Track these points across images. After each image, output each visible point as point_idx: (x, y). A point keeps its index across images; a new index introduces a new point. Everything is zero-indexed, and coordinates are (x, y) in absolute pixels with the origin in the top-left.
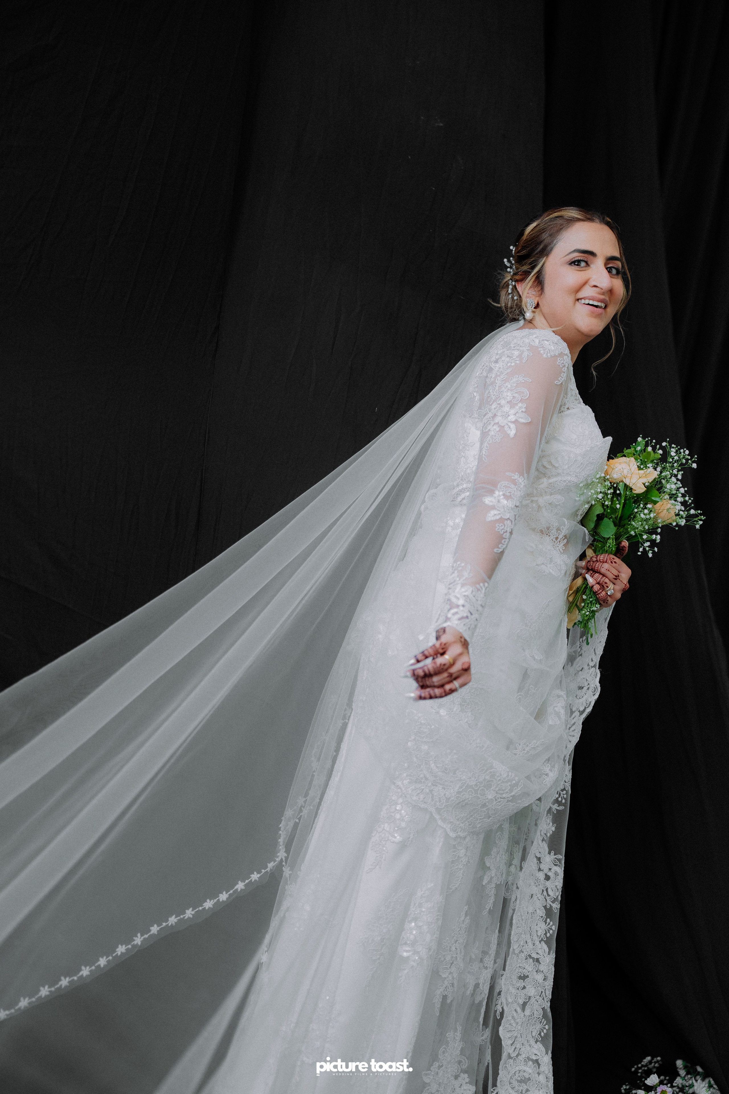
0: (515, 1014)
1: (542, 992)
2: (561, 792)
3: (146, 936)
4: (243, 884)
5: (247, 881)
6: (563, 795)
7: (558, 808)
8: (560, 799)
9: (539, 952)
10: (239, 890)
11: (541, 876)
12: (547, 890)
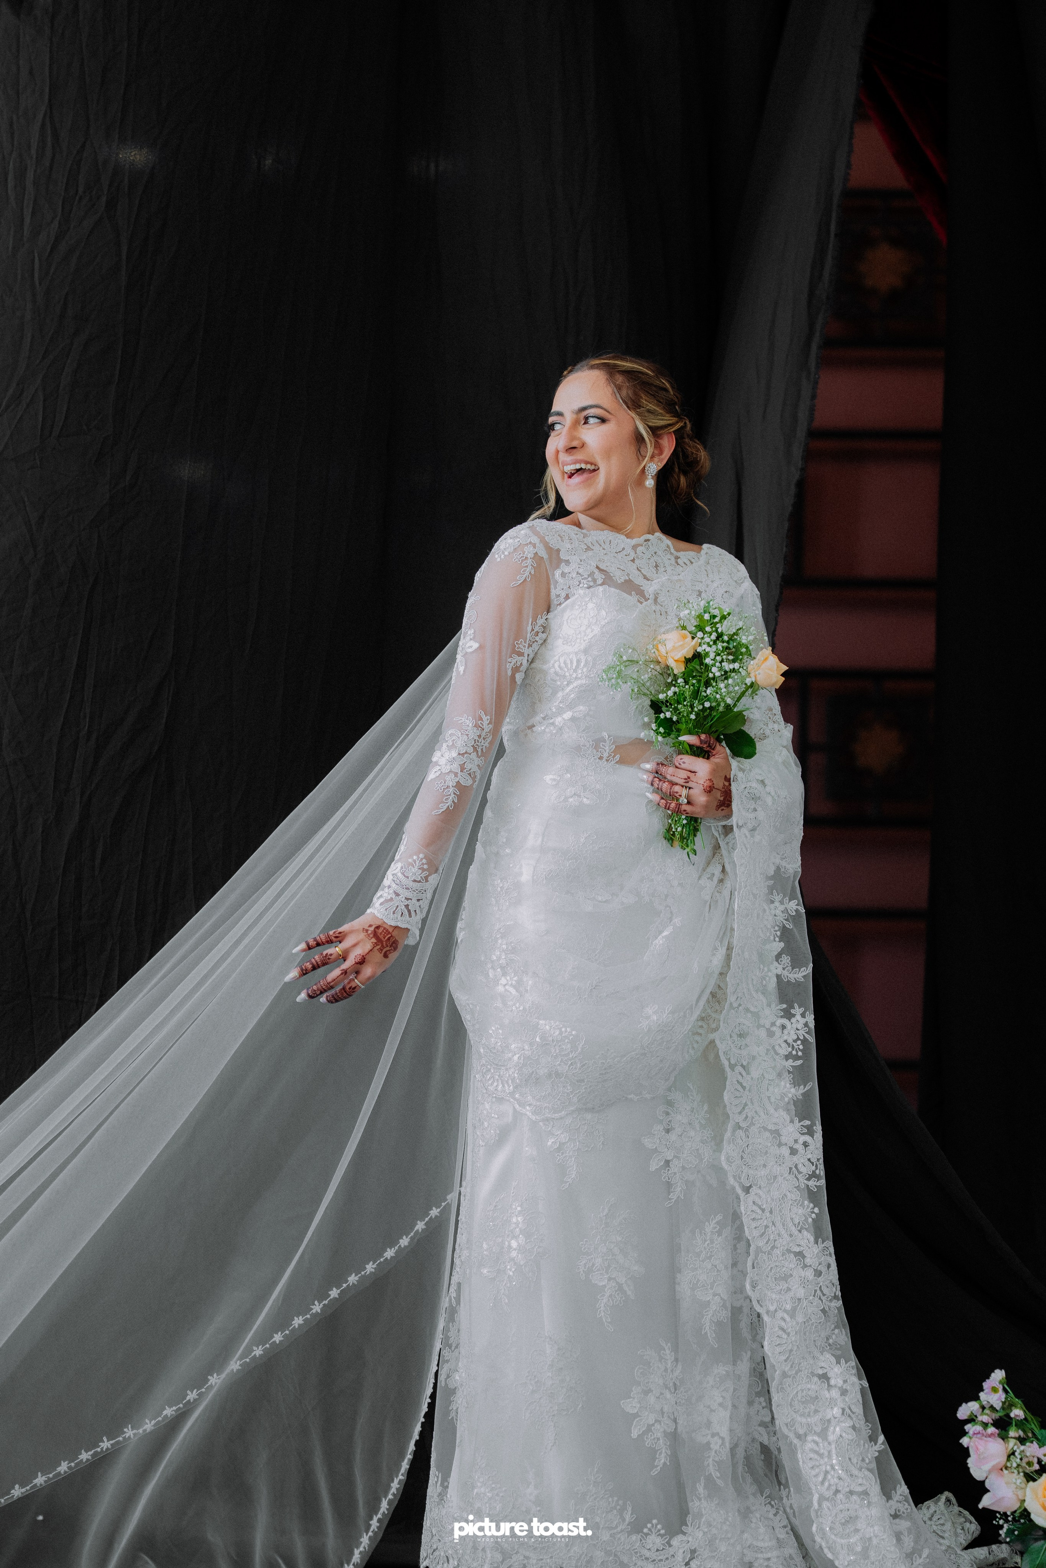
0: (783, 1324)
1: (816, 1291)
2: (794, 1043)
3: (326, 1302)
4: (423, 1223)
5: (427, 1219)
6: (797, 1047)
7: (794, 1064)
8: (794, 1052)
9: (802, 1243)
10: (420, 1231)
11: (785, 1151)
12: (796, 1166)
